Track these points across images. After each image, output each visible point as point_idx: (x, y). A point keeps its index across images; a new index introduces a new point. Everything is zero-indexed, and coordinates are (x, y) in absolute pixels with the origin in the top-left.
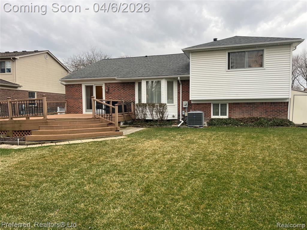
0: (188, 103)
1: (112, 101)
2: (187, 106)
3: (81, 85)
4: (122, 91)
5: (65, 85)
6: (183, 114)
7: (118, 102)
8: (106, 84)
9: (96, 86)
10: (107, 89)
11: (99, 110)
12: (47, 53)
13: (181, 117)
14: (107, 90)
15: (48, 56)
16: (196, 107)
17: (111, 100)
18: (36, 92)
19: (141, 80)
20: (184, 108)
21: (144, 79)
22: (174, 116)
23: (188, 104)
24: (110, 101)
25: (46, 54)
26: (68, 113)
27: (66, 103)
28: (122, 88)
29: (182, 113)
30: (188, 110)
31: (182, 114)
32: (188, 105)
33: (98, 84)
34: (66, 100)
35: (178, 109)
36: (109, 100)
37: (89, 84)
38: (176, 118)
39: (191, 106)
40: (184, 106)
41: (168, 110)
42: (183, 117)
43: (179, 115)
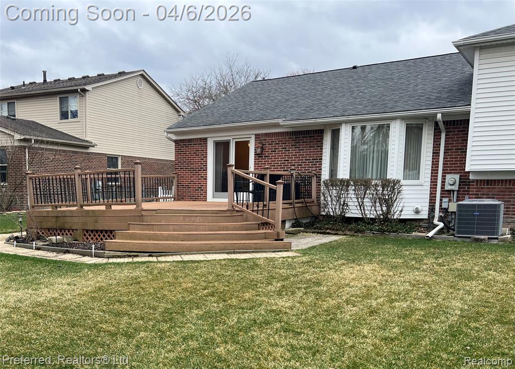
0: (460, 179)
1: (270, 175)
2: (456, 188)
3: (205, 140)
4: (293, 151)
5: (175, 141)
6: (444, 206)
7: (282, 175)
8: (257, 136)
9: (236, 142)
10: (258, 147)
11: (242, 193)
12: (142, 75)
13: (437, 213)
14: (259, 151)
15: (144, 82)
16: (482, 188)
17: (268, 172)
18: (120, 156)
19: (340, 123)
20: (447, 191)
21: (346, 122)
22: (417, 212)
23: (460, 182)
24: (266, 175)
25: (140, 78)
26: (179, 200)
27: (176, 178)
28: (292, 145)
29: (441, 203)
30: (457, 197)
31: (441, 206)
32: (460, 185)
33: (241, 136)
34: (176, 173)
35: (431, 194)
36: (263, 172)
37: (222, 137)
38: (424, 215)
39: (467, 187)
40: (448, 187)
41: (404, 196)
42: (443, 212)
43: (432, 209)
